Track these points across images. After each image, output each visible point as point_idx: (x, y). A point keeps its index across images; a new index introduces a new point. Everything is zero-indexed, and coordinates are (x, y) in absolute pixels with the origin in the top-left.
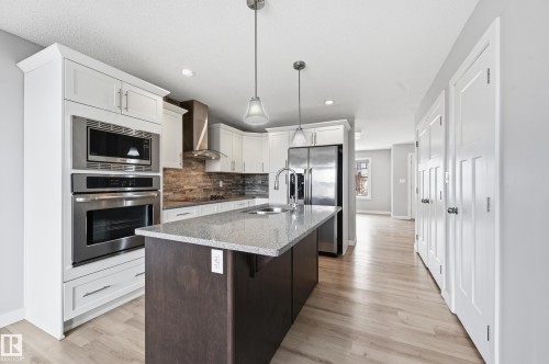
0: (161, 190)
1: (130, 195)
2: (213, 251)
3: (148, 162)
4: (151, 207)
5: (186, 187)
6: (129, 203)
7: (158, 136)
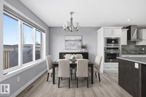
0: (121, 50)
1: (112, 51)
2: (135, 63)
3: (117, 44)
4: (118, 54)
5: (128, 50)
6: (112, 53)
7: (120, 38)
